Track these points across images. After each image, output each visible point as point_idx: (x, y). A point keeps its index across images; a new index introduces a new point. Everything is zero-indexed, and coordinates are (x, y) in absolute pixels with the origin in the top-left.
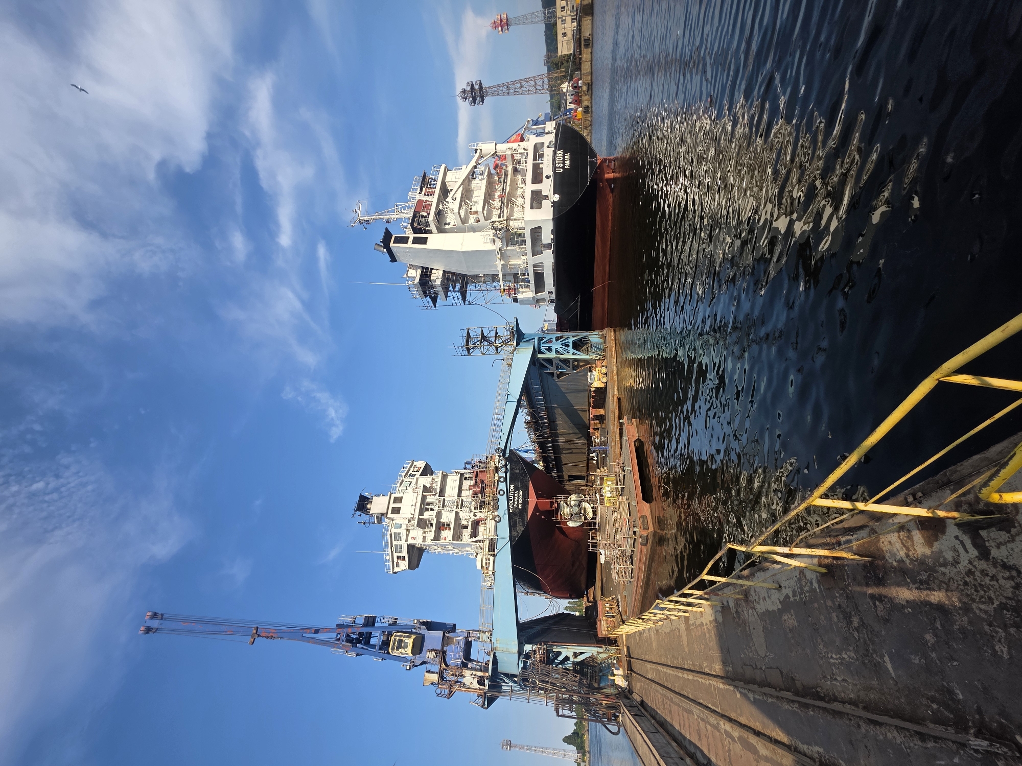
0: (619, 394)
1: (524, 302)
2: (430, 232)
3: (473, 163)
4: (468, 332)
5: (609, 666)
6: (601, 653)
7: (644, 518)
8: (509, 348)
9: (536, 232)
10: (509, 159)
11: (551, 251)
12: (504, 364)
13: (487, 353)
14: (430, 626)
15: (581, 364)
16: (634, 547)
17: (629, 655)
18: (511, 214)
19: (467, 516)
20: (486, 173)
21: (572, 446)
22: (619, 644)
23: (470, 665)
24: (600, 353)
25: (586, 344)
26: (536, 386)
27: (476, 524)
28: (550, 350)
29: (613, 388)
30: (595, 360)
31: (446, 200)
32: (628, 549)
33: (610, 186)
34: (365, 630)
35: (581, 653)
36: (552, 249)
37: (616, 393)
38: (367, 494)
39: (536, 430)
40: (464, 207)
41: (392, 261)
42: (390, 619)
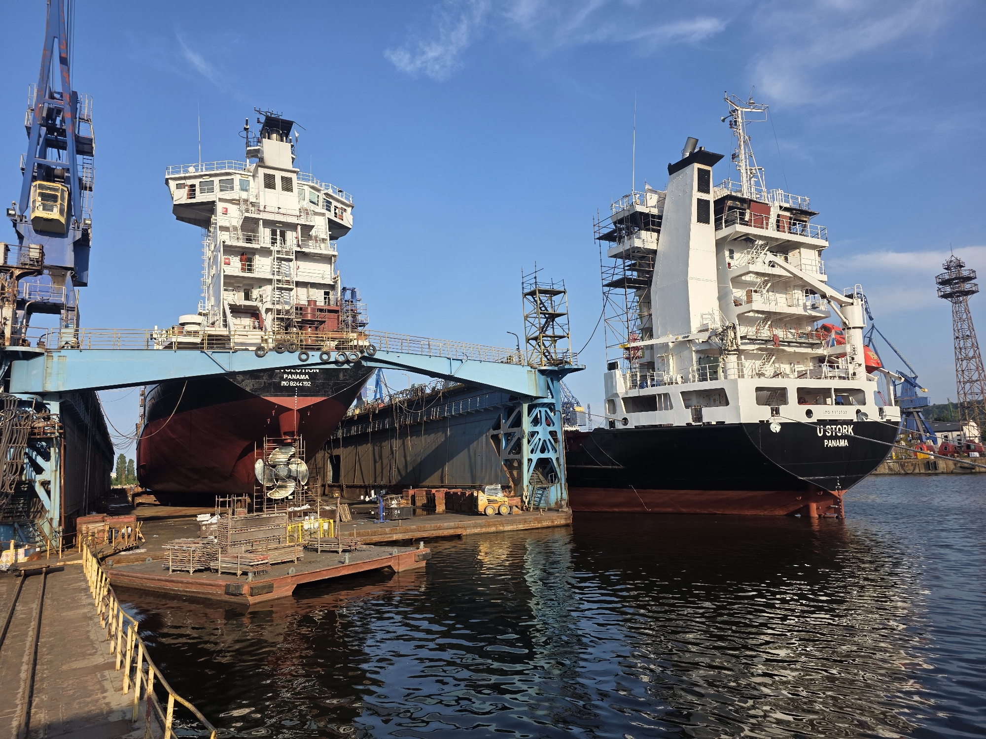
0: (467, 535)
1: (609, 382)
2: (718, 227)
3: (829, 292)
4: (559, 292)
5: (29, 540)
6: (51, 525)
7: (269, 588)
8: (536, 358)
9: (719, 397)
10: (838, 350)
11: (690, 421)
12: (511, 350)
13: (528, 324)
14: (82, 246)
15: (515, 473)
16: (222, 573)
17: (50, 571)
18: (749, 355)
19: (264, 298)
20: (814, 313)
21: (385, 461)
22: (66, 552)
23: (21, 313)
24: (532, 502)
25: (546, 478)
26: (478, 402)
27: (254, 313)
28: (536, 421)
29: (475, 526)
30: (522, 496)
31: (768, 253)
32: (220, 564)
33: (797, 512)
34: (70, 140)
35: (48, 493)
36: (694, 424)
37: (469, 531)
38: (295, 133)
39: (410, 403)
40: (759, 280)
41: (670, 165)
42: (89, 179)
